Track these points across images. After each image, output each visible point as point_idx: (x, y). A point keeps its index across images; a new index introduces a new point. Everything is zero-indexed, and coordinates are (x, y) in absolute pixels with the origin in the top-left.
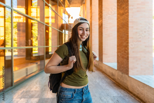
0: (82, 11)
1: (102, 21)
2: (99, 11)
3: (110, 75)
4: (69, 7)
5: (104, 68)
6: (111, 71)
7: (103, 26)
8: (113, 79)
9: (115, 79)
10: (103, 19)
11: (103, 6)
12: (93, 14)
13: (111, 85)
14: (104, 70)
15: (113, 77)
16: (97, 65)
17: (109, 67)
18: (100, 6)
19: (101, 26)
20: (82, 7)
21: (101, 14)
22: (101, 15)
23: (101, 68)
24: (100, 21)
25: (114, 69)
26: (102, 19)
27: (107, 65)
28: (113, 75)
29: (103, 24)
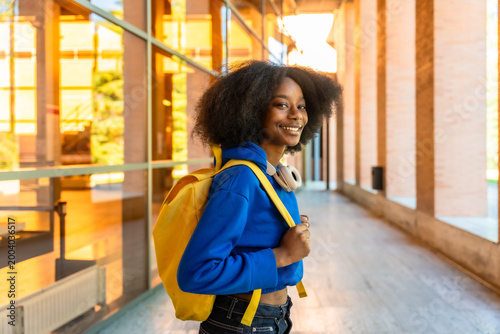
0: (342, 26)
1: (432, 68)
2: (418, 31)
3: (469, 262)
4: (293, 12)
5: (439, 237)
6: (472, 247)
7: (437, 84)
8: (482, 276)
9: (491, 276)
10: (437, 61)
11: (436, 14)
12: (390, 42)
13: (479, 297)
14: (440, 244)
15: (479, 269)
16: (408, 223)
17: (463, 233)
18: (424, 13)
19: (425, 87)
20: (341, 11)
21: (425, 40)
22: (426, 45)
23: (425, 237)
24: (424, 68)
25: (484, 241)
26: (431, 60)
27: (452, 227)
28: (479, 260)
29: (437, 76)
